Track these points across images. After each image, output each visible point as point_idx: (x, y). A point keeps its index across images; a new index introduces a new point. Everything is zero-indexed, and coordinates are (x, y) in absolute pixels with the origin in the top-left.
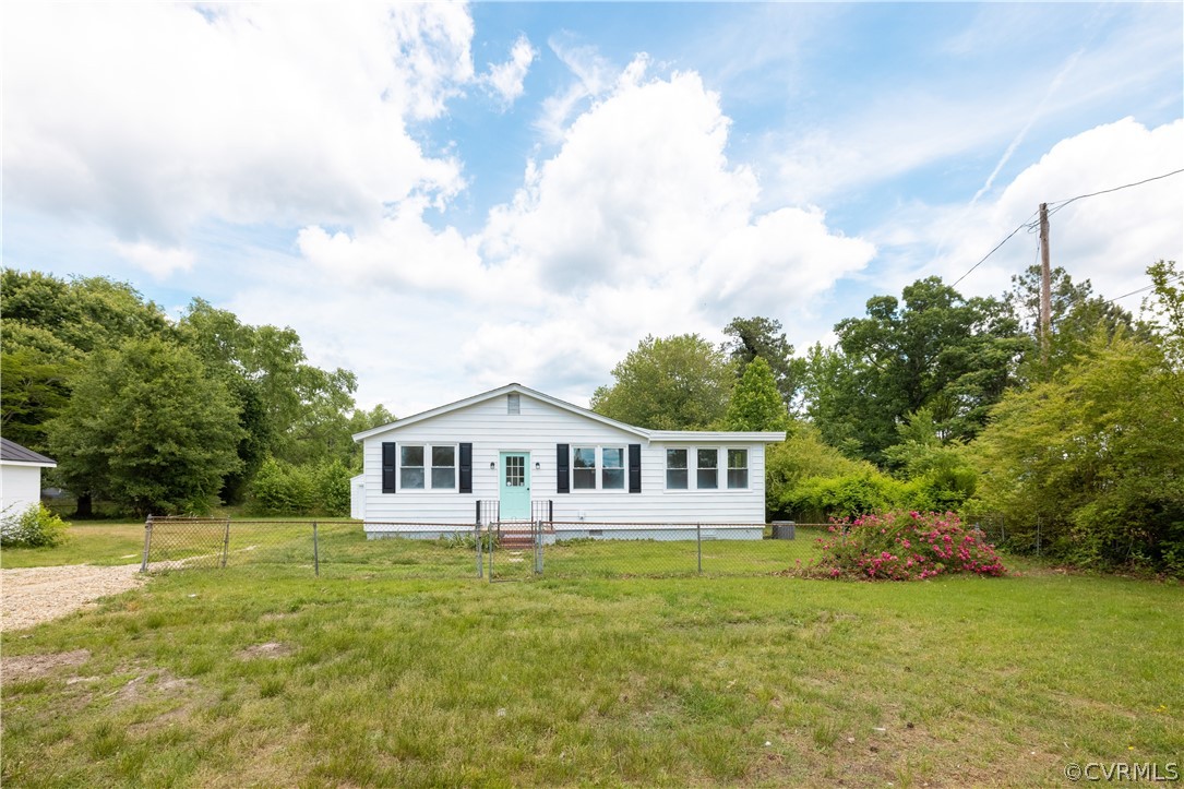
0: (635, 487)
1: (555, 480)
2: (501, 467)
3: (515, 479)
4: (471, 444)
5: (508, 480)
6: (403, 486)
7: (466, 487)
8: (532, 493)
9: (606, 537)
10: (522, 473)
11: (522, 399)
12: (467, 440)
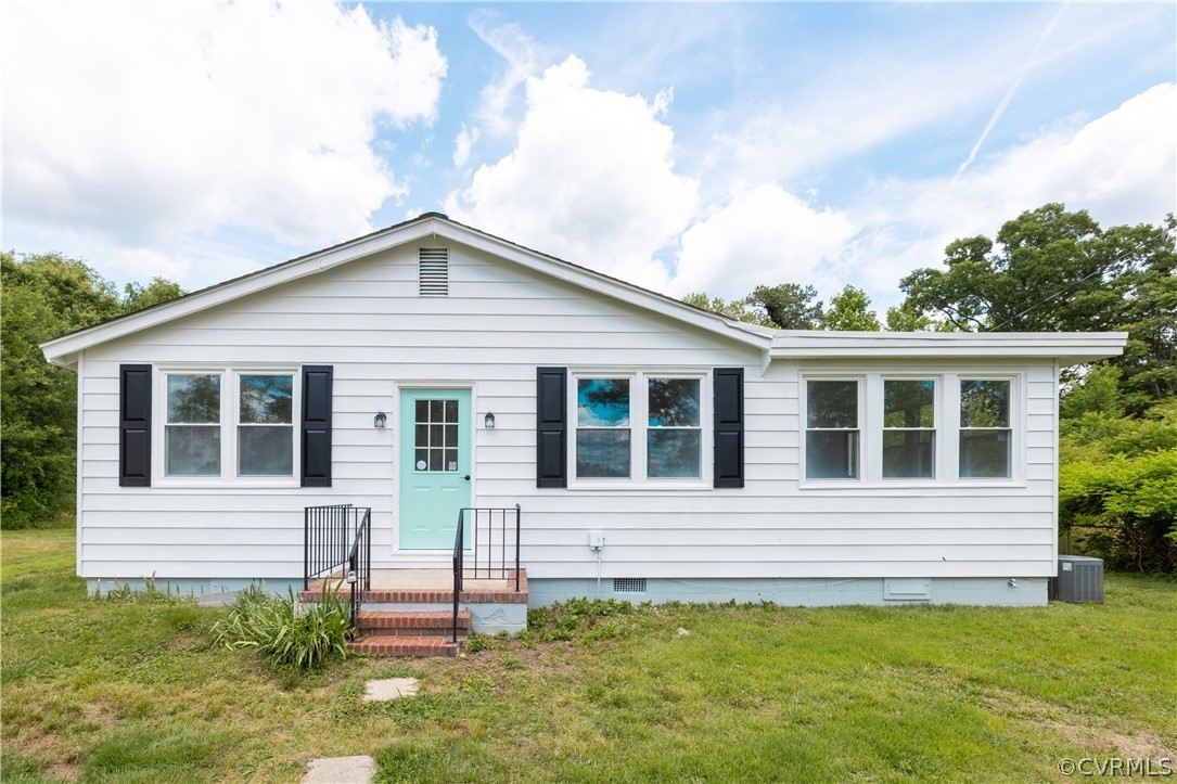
0: (730, 472)
1: (532, 455)
2: (403, 423)
3: (437, 454)
4: (330, 369)
5: (420, 455)
6: (172, 469)
7: (317, 471)
8: (476, 488)
9: (655, 596)
10: (453, 437)
11: (453, 258)
12: (317, 358)
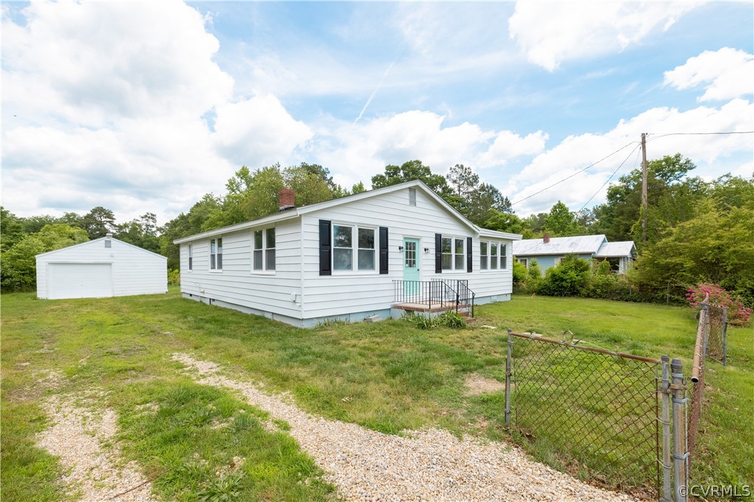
1: (435, 263)
2: (403, 251)
3: (411, 262)
4: (388, 229)
5: (407, 262)
6: (337, 268)
7: (384, 268)
8: (420, 274)
10: (415, 256)
12: (384, 225)
